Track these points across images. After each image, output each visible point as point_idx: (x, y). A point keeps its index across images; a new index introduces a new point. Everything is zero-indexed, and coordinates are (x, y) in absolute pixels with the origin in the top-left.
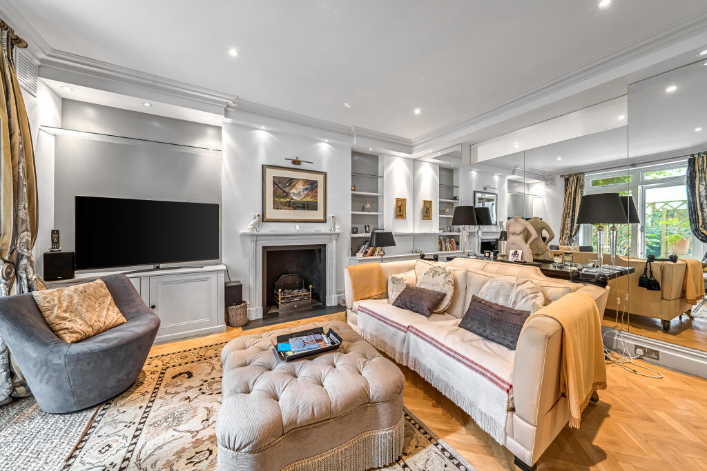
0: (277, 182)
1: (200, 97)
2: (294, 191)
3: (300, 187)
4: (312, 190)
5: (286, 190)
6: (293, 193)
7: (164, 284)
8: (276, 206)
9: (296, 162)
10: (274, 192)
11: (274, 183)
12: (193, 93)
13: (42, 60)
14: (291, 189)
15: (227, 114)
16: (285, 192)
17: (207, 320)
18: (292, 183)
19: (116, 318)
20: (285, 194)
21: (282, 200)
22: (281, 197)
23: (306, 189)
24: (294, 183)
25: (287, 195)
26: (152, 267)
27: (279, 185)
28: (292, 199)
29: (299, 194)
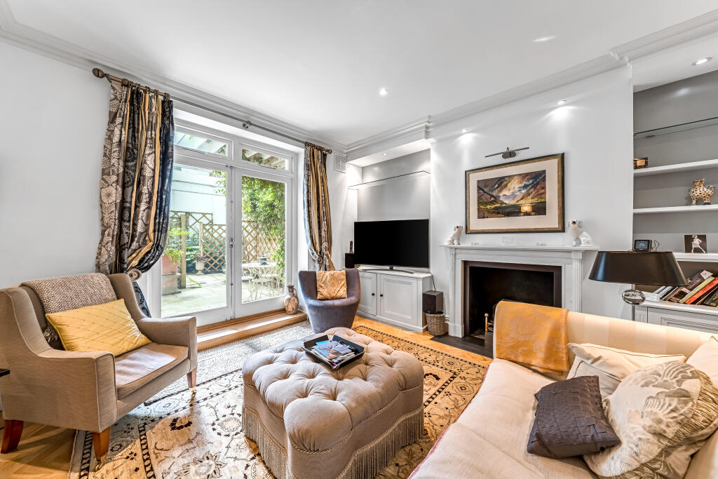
0: (482, 187)
1: (413, 131)
2: (505, 192)
3: (515, 186)
4: (534, 186)
5: (494, 194)
6: (505, 195)
7: (388, 280)
8: (482, 215)
9: (510, 154)
10: (479, 198)
11: (479, 188)
12: (415, 127)
13: (346, 154)
14: (501, 191)
15: (427, 135)
16: (493, 196)
17: (409, 317)
18: (502, 183)
19: (342, 293)
20: (493, 199)
21: (488, 207)
22: (486, 204)
23: (525, 186)
24: (505, 183)
25: (496, 199)
26: (388, 268)
27: (485, 190)
28: (502, 203)
29: (513, 196)
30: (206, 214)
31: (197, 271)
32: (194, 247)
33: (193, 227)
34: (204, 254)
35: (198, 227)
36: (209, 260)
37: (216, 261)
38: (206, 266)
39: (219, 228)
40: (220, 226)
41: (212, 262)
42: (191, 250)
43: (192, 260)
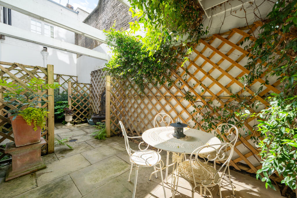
30: (72, 76)
31: (66, 123)
32: (64, 102)
33: (63, 86)
34: (72, 108)
35: (67, 87)
36: (77, 112)
37: (82, 113)
38: (74, 117)
39: (85, 86)
40: (85, 85)
41: (78, 114)
42: (61, 104)
43: (62, 113)
